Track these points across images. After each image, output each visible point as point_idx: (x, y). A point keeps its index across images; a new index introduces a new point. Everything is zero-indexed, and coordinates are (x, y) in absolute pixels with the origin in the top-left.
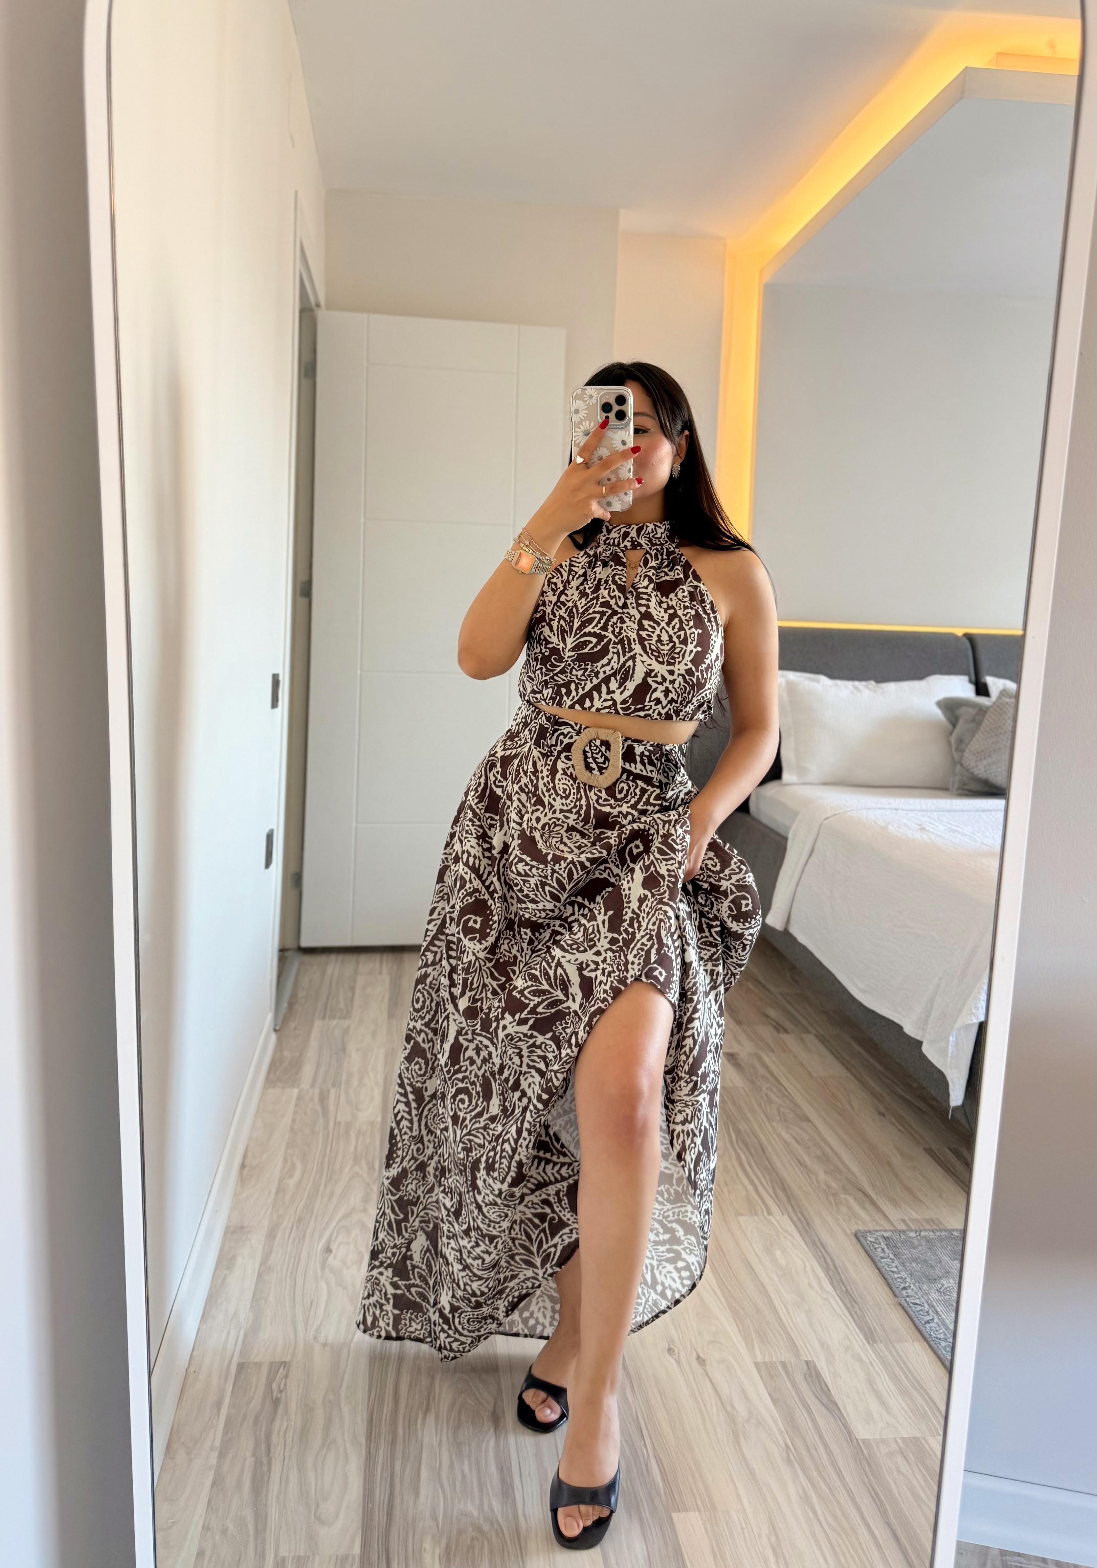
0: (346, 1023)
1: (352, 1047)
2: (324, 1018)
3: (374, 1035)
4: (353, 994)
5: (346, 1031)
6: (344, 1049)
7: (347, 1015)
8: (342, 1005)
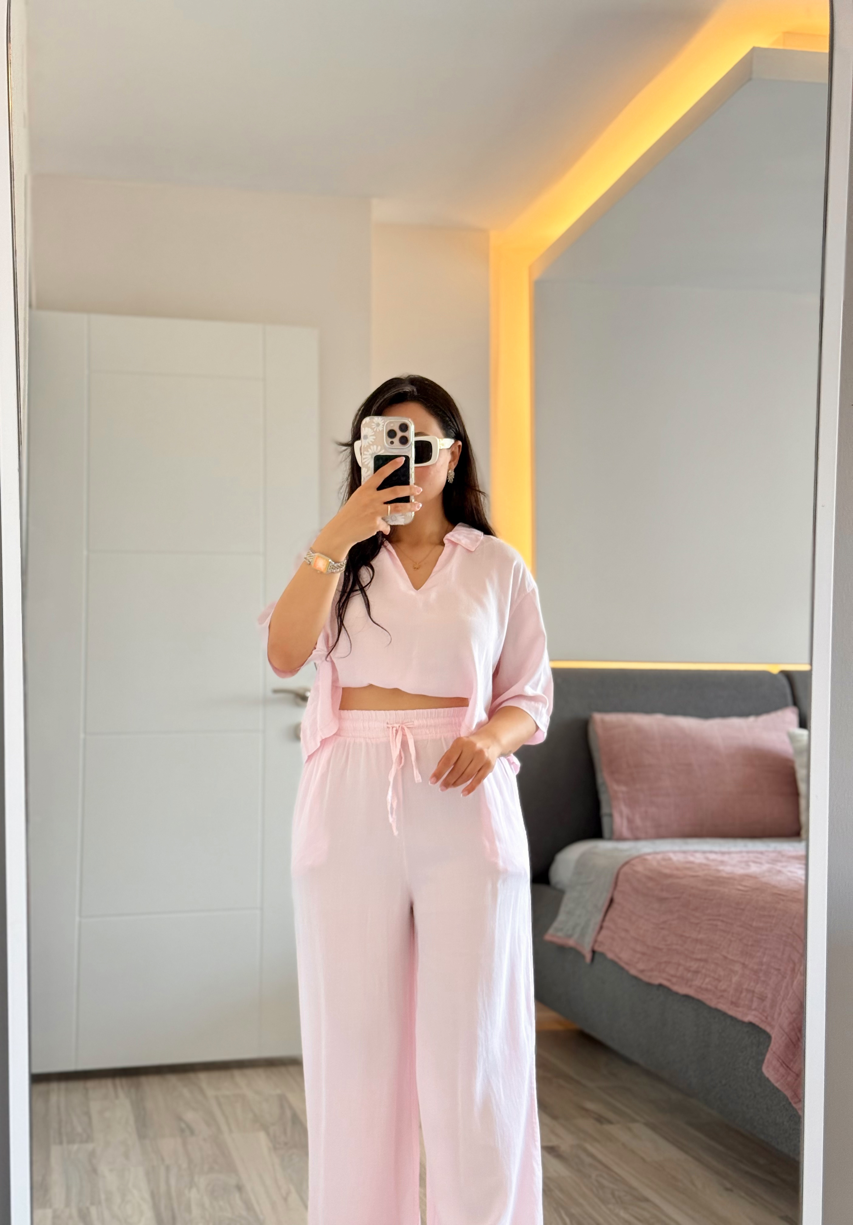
0: (90, 1146)
1: (103, 1169)
2: (61, 1143)
3: (126, 1156)
4: (90, 1118)
5: (92, 1154)
6: (95, 1171)
7: (89, 1139)
8: (79, 1129)
